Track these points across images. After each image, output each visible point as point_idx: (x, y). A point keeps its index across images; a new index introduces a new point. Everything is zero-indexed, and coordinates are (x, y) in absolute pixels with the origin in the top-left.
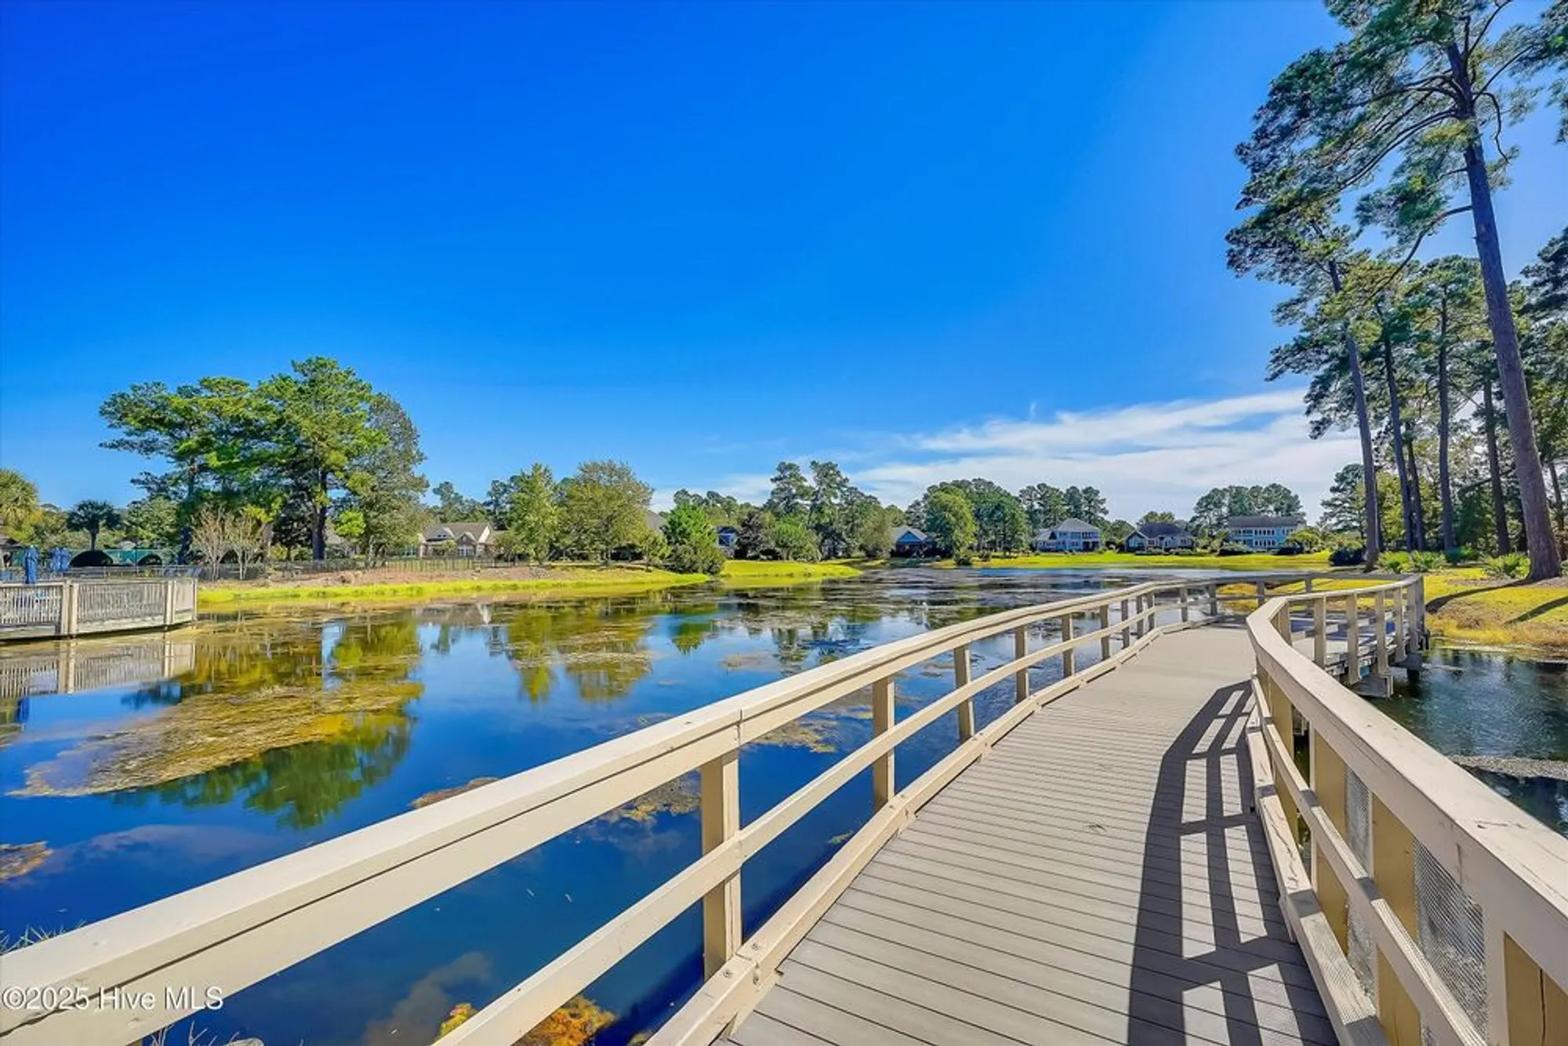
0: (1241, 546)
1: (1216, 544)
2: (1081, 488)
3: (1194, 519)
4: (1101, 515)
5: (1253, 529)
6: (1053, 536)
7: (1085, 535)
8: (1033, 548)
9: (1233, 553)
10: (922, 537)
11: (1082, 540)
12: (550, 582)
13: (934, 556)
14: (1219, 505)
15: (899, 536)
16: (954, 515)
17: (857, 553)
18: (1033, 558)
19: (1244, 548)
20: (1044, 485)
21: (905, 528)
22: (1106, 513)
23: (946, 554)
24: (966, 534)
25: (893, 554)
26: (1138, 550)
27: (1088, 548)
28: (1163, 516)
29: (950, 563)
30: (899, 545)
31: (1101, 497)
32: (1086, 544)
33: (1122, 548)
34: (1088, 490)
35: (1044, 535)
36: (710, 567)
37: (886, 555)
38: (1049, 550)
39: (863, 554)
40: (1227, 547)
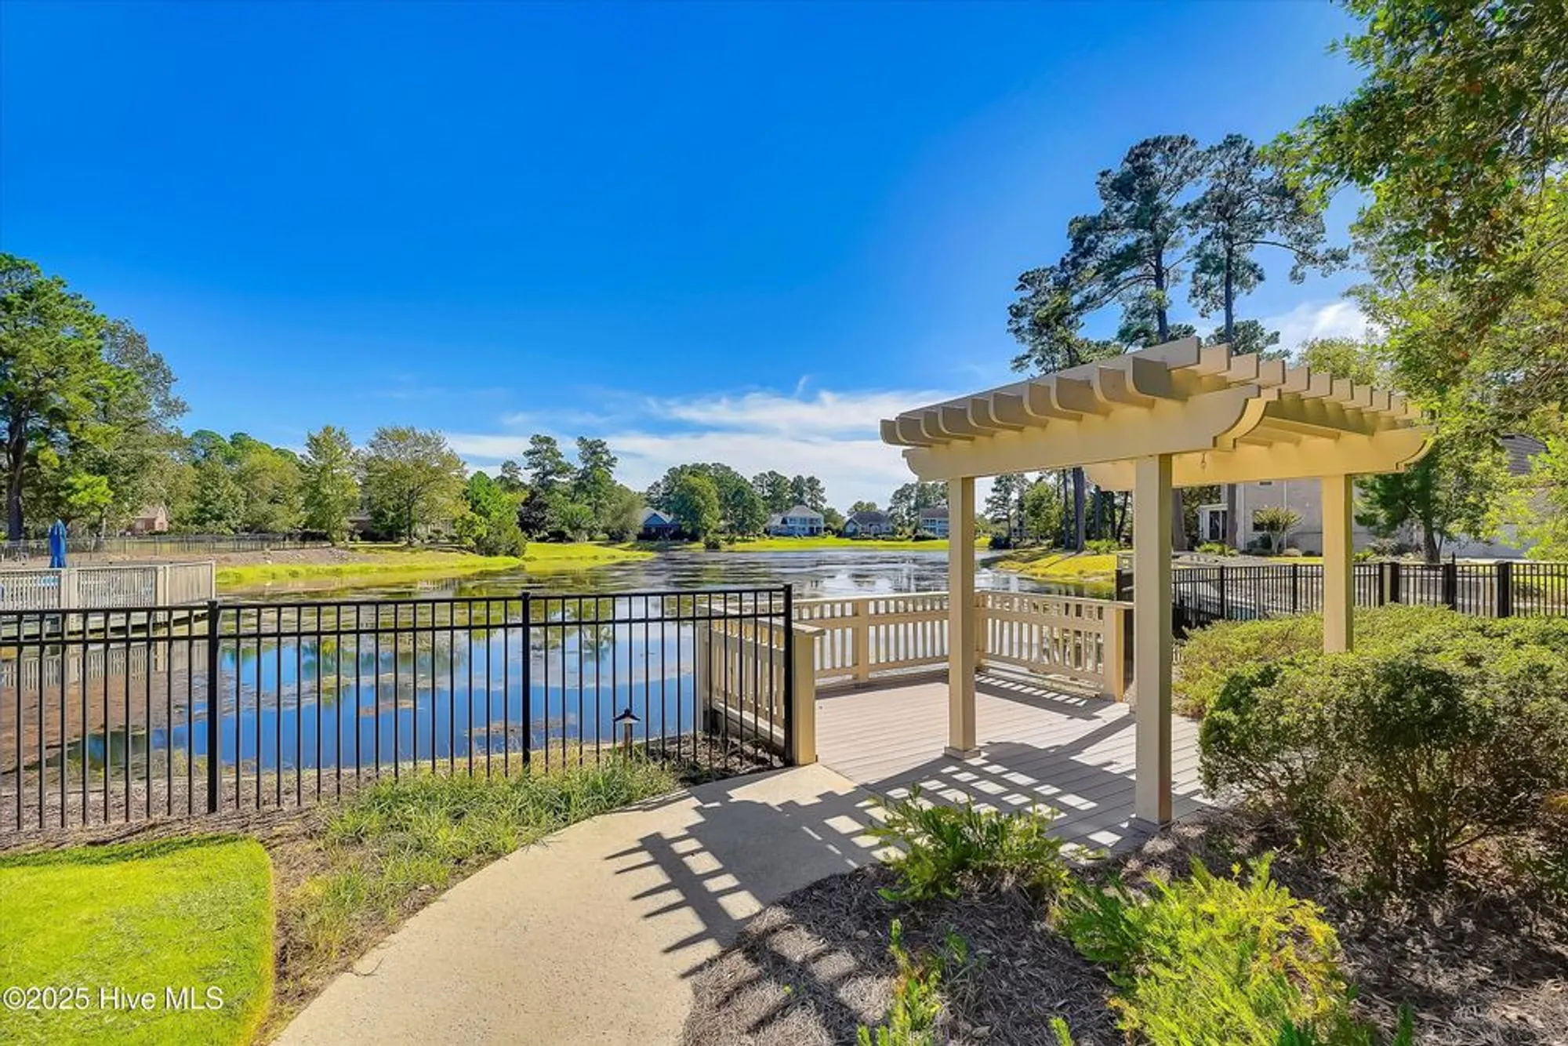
0: (928, 534)
1: (908, 531)
2: (805, 477)
3: (890, 509)
4: (820, 502)
5: (937, 519)
6: (784, 521)
7: (811, 520)
8: (767, 532)
9: (924, 538)
10: (668, 519)
11: (809, 526)
12: (356, 566)
13: (682, 539)
14: (908, 498)
15: (645, 518)
16: (703, 498)
17: (600, 535)
18: (767, 541)
19: (932, 534)
20: (774, 473)
21: (649, 511)
22: (824, 501)
23: (694, 538)
24: (714, 519)
25: (640, 537)
26: (853, 536)
27: (813, 533)
28: (868, 505)
29: (699, 546)
30: (647, 528)
31: (821, 486)
32: (812, 529)
33: (840, 534)
34: (811, 480)
35: (776, 520)
36: (512, 550)
37: (633, 536)
38: (779, 535)
39: (606, 536)
40: (919, 533)
